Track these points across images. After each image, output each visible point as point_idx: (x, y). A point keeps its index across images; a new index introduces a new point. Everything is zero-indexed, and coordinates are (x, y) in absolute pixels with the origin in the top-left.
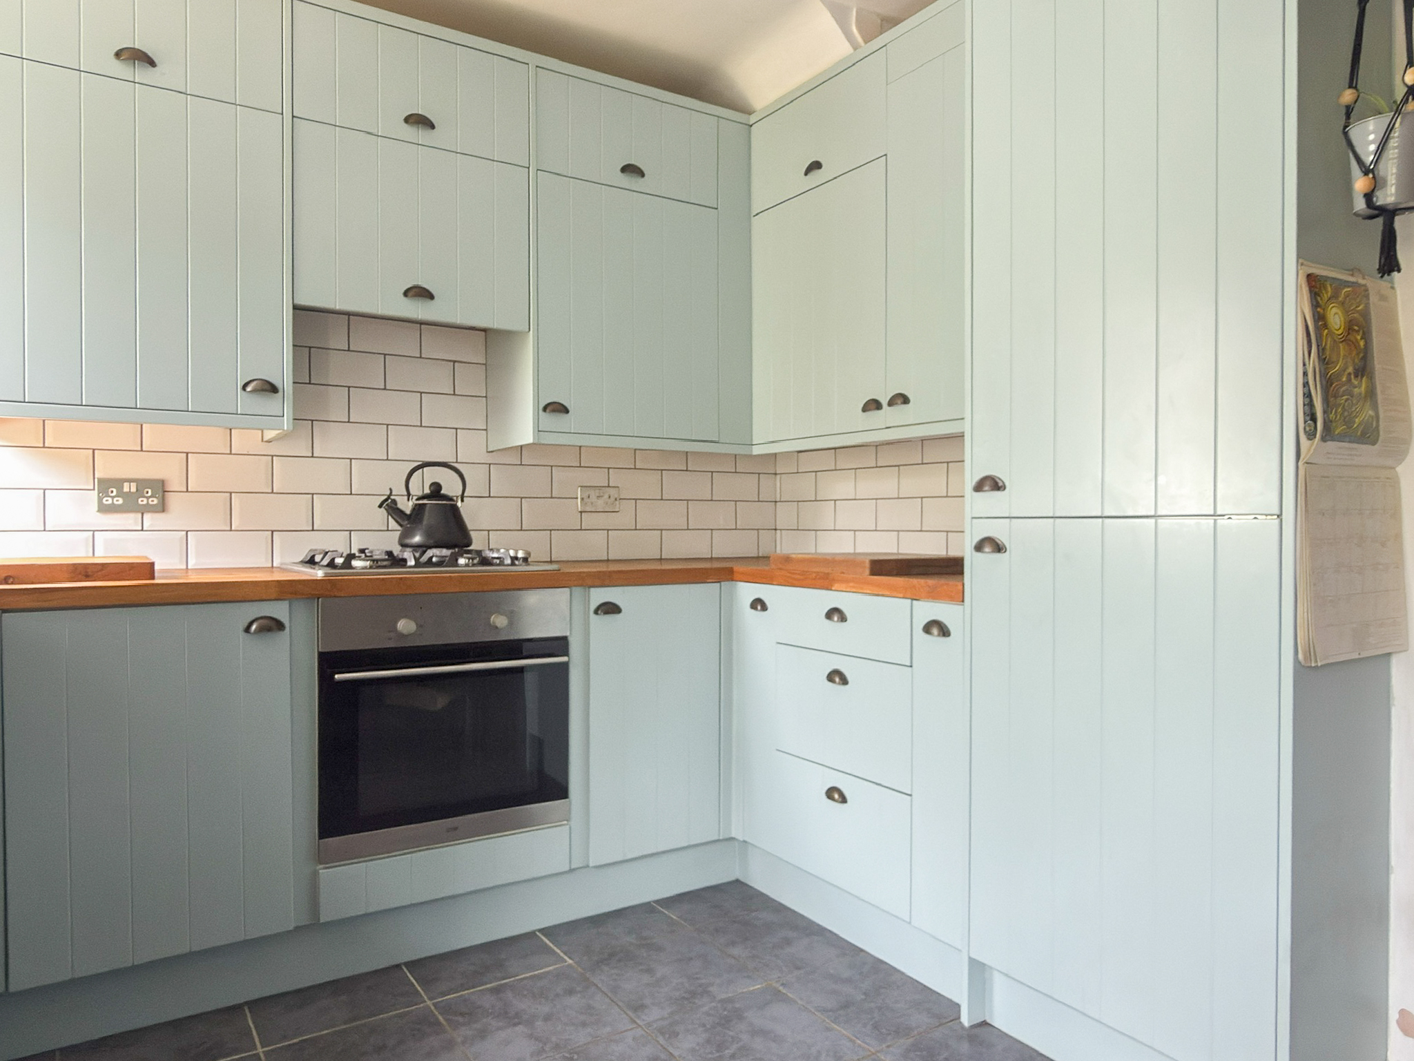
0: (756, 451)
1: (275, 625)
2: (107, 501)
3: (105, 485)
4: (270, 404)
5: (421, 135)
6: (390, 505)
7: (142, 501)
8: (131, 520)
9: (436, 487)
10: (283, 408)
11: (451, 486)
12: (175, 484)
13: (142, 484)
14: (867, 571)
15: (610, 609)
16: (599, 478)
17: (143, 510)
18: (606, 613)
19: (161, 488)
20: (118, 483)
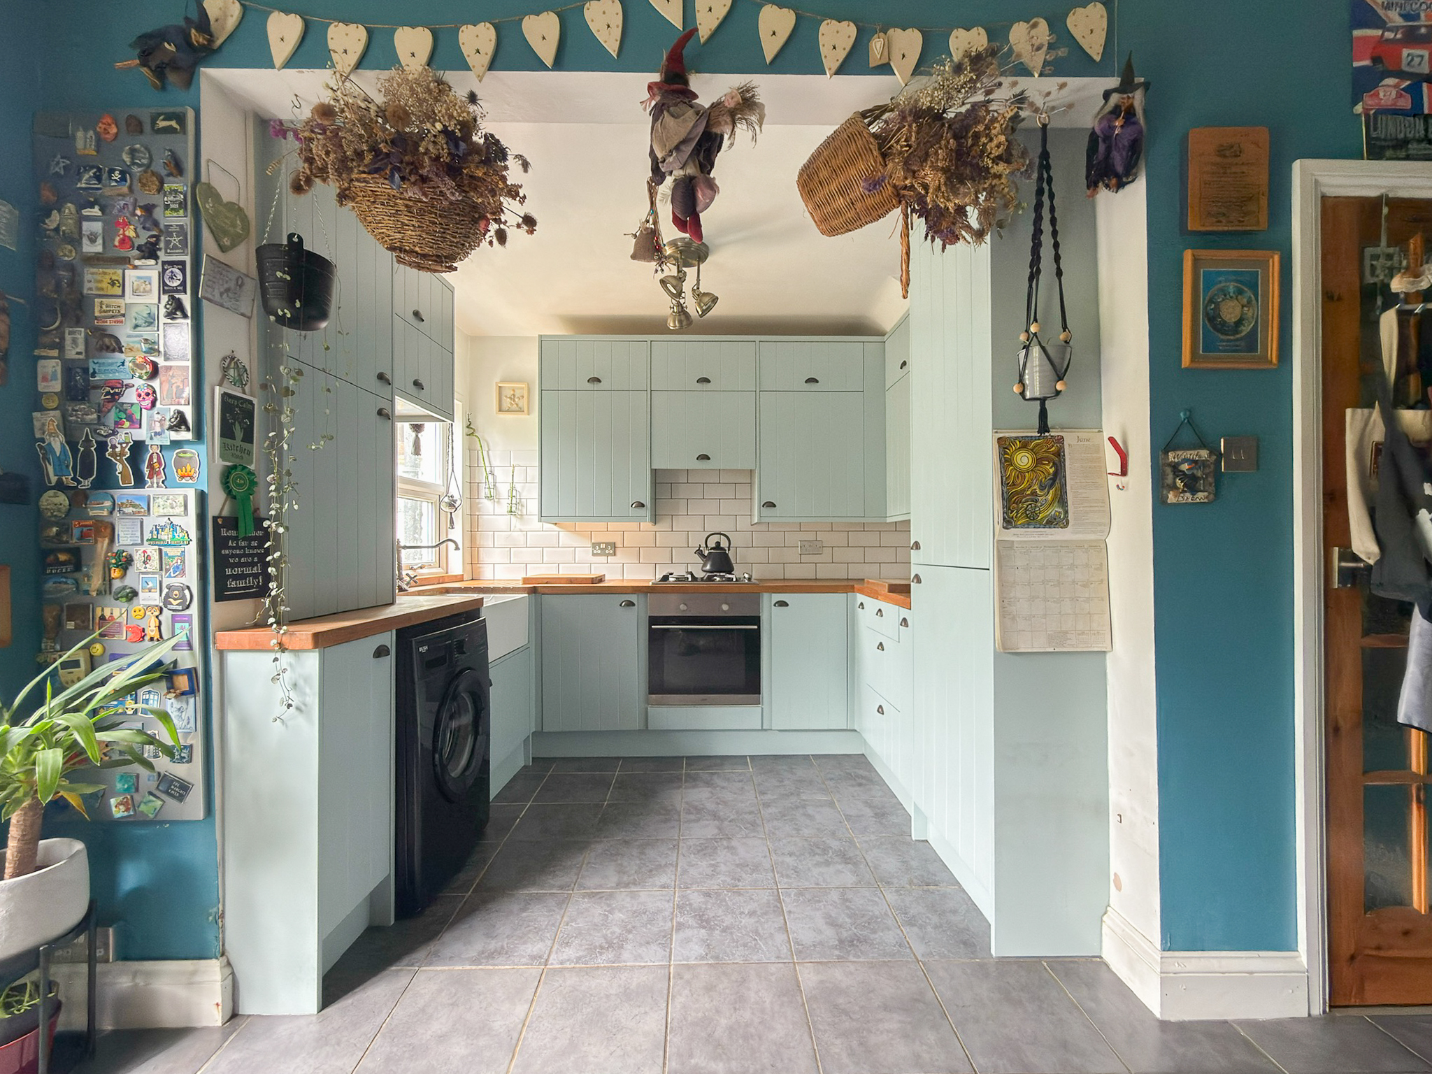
0: (889, 520)
1: (631, 604)
2: (595, 552)
3: (594, 545)
4: (641, 511)
5: (706, 386)
6: (699, 552)
7: (607, 552)
8: (603, 559)
9: (718, 543)
10: (647, 513)
11: (724, 544)
12: (619, 544)
13: (607, 544)
14: (887, 590)
15: (783, 604)
16: (811, 536)
17: (607, 555)
18: (780, 606)
19: (614, 546)
20: (599, 544)
